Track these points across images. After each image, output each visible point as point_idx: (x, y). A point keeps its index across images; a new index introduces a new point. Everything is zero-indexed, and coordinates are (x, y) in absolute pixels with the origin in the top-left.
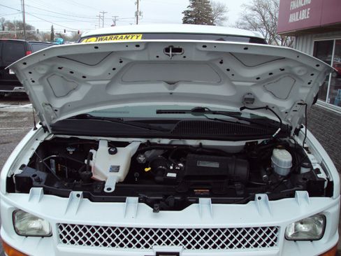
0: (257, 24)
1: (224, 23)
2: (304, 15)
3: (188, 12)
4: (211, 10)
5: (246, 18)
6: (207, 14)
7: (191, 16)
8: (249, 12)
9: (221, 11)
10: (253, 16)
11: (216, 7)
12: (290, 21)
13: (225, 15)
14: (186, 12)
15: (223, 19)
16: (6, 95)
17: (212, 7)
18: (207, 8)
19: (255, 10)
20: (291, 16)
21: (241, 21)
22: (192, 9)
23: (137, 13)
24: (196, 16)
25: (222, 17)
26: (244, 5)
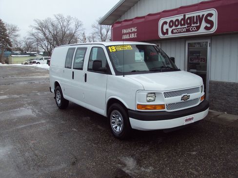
2: (133, 36)
4: (5, 29)
5: (33, 35)
6: (4, 32)
9: (14, 30)
11: (10, 28)
13: (17, 33)
18: (3, 28)
20: (124, 36)
25: (15, 34)
26: (31, 26)
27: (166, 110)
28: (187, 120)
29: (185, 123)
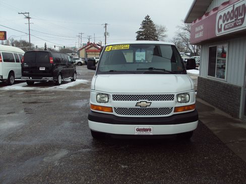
0: (188, 39)
1: (165, 39)
2: (201, 34)
3: (140, 32)
4: (155, 30)
5: (180, 35)
6: (153, 33)
7: (142, 35)
8: (182, 31)
9: (162, 31)
10: (185, 33)
11: (159, 28)
12: (196, 37)
13: (165, 33)
14: (139, 32)
15: (164, 36)
16: (35, 83)
17: (156, 29)
18: (153, 29)
19: (186, 29)
20: (196, 35)
21: (177, 37)
22: (143, 30)
23: (105, 33)
24: (145, 35)
25: (163, 35)
26: (178, 26)
27: (114, 113)
28: (138, 130)
29: (137, 133)
